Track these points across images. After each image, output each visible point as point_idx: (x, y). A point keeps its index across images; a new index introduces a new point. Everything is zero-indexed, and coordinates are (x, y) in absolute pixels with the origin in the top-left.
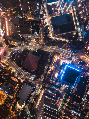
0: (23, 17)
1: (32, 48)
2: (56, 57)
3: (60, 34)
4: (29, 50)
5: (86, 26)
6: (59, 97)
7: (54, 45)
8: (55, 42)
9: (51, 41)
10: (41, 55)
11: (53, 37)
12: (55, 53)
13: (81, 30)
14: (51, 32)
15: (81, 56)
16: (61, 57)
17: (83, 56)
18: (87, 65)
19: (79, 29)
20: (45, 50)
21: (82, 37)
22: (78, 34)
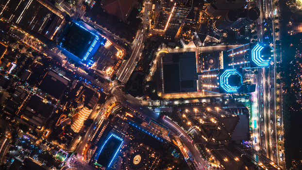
0: (206, 3)
1: (145, 10)
2: (121, 52)
3: (162, 66)
4: (142, 4)
5: (169, 116)
6: (45, 45)
7: (144, 51)
8: (149, 54)
9: (152, 46)
10: (129, 23)
11: (160, 54)
12: (129, 52)
13: (164, 107)
14: (170, 50)
15: (117, 100)
16: (120, 62)
17: (116, 102)
18: (98, 107)
19: (167, 103)
20: (137, 35)
21: (151, 107)
22: (158, 101)
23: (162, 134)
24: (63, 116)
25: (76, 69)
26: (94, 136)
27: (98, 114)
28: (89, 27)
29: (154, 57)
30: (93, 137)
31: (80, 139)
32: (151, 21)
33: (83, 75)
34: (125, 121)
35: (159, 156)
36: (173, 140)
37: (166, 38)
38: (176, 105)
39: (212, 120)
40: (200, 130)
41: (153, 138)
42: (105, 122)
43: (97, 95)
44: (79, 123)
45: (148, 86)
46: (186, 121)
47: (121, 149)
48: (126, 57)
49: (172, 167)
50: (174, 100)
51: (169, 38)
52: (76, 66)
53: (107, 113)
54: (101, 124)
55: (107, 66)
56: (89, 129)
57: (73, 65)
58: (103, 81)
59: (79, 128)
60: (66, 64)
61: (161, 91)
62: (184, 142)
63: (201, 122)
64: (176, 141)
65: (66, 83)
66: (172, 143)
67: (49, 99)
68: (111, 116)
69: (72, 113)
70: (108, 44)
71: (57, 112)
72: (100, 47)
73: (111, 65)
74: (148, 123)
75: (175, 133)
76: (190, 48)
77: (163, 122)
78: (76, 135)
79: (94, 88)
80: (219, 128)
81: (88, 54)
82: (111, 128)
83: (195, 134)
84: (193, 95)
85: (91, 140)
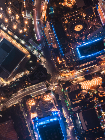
2: (30, 104)
5: (35, 38)
7: (16, 92)
8: (14, 87)
9: (8, 90)
10: (10, 117)
11: (7, 81)
12: (25, 99)
13: (33, 46)
15: (58, 76)
16: (36, 98)
17: (61, 75)
18: (74, 81)
19: (29, 47)
20: (11, 105)
21: (41, 53)
22: (34, 54)
23: (49, 31)
25: (67, 117)
26: (92, 66)
27: (78, 78)
28: (37, 136)
29: (12, 83)
30: (93, 66)
31: (103, 72)
33: (66, 109)
34: (65, 58)
35: (63, 18)
36: (45, 20)
38: (25, 41)
39: (10, 11)
40: (23, 12)
41: (57, 32)
42: (78, 69)
43: (69, 90)
44: (95, 82)
45: (32, 68)
46: (27, 25)
47: (83, 44)
48: (29, 97)
49: (61, 4)
50: (23, 46)
52: (66, 119)
53: (71, 73)
54: (82, 70)
55: (46, 102)
56: (92, 73)
57: (67, 121)
58: (57, 96)
59: (97, 79)
60: (70, 125)
61: (26, 58)
62: (40, 14)
63: (18, 17)
64: (44, 18)
65: (81, 114)
66: (47, 19)
68: (71, 69)
69: (93, 92)
70: (34, 115)
71: (102, 101)
72: (40, 118)
73: (43, 101)
74: (51, 45)
77: (42, 37)
79: (66, 96)
80: (10, 3)
81: (52, 120)
82: (77, 61)
83: (28, 13)
84: (9, 38)
85: (97, 65)
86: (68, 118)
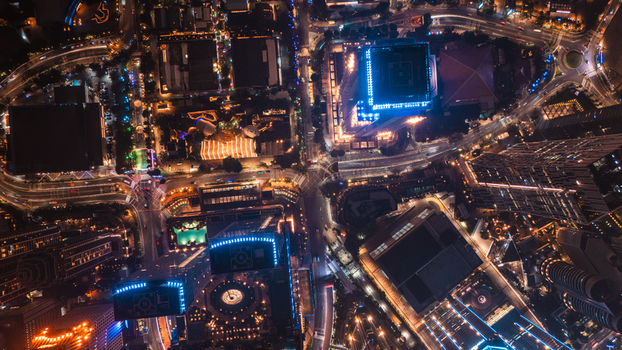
1: (486, 126)
2: (390, 135)
4: (495, 113)
5: (337, 295)
7: (418, 173)
8: (420, 185)
10: (447, 114)
11: (431, 203)
12: (397, 148)
13: (346, 274)
14: (450, 214)
15: (302, 185)
16: (371, 144)
17: (297, 186)
18: (269, 163)
19: (357, 274)
20: (436, 141)
21: (332, 252)
22: (350, 255)
24: (213, 114)
25: (307, 81)
26: (216, 190)
27: (257, 170)
29: (420, 196)
30: (213, 190)
31: (192, 170)
32: (477, 147)
33: (304, 101)
37: (467, 194)
38: (364, 292)
42: (252, 191)
43: (287, 145)
44: (220, 150)
46: (351, 330)
48: (387, 150)
50: (370, 281)
51: (469, 199)
52: (312, 76)
53: (270, 185)
54: (243, 187)
56: (220, 174)
57: (311, 72)
58: (319, 138)
59: (212, 156)
60: (304, 58)
61: (371, 247)
65: (272, 81)
67: (225, 71)
68: (268, 195)
69: (229, 126)
71: (212, 99)
73: (355, 136)
74: (301, 266)
75: (316, 326)
76: (477, 246)
77: (320, 291)
78: (195, 158)
79: (296, 133)
84: (401, 309)
85: (205, 191)
86: (305, 78)
